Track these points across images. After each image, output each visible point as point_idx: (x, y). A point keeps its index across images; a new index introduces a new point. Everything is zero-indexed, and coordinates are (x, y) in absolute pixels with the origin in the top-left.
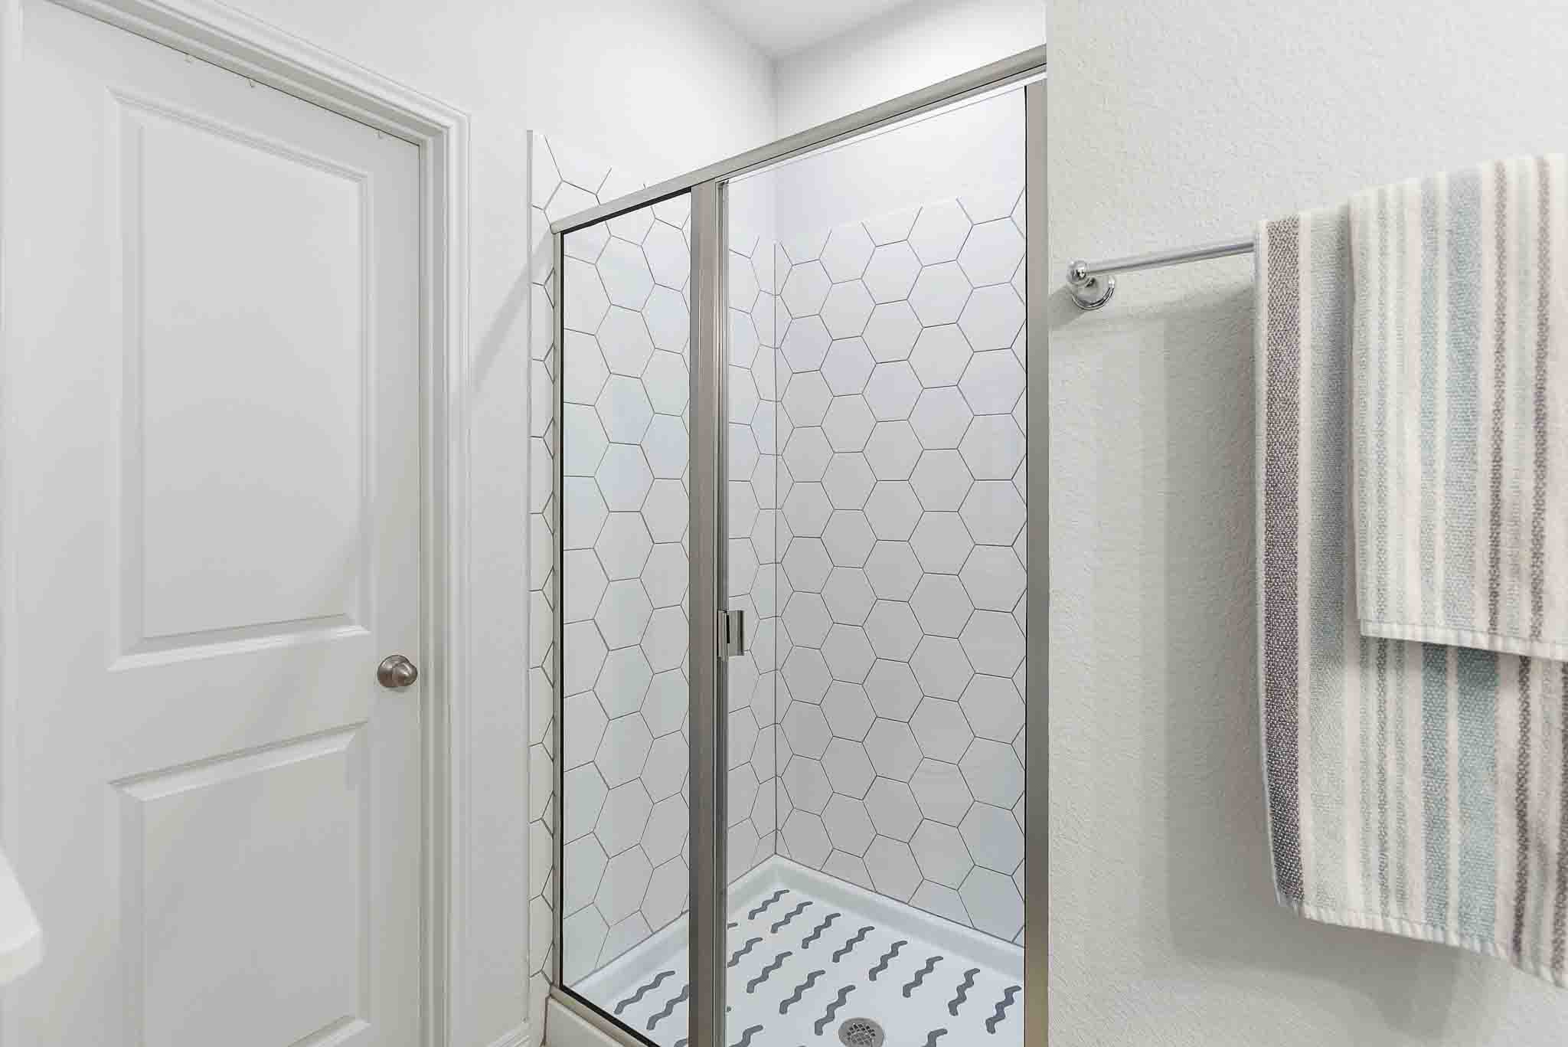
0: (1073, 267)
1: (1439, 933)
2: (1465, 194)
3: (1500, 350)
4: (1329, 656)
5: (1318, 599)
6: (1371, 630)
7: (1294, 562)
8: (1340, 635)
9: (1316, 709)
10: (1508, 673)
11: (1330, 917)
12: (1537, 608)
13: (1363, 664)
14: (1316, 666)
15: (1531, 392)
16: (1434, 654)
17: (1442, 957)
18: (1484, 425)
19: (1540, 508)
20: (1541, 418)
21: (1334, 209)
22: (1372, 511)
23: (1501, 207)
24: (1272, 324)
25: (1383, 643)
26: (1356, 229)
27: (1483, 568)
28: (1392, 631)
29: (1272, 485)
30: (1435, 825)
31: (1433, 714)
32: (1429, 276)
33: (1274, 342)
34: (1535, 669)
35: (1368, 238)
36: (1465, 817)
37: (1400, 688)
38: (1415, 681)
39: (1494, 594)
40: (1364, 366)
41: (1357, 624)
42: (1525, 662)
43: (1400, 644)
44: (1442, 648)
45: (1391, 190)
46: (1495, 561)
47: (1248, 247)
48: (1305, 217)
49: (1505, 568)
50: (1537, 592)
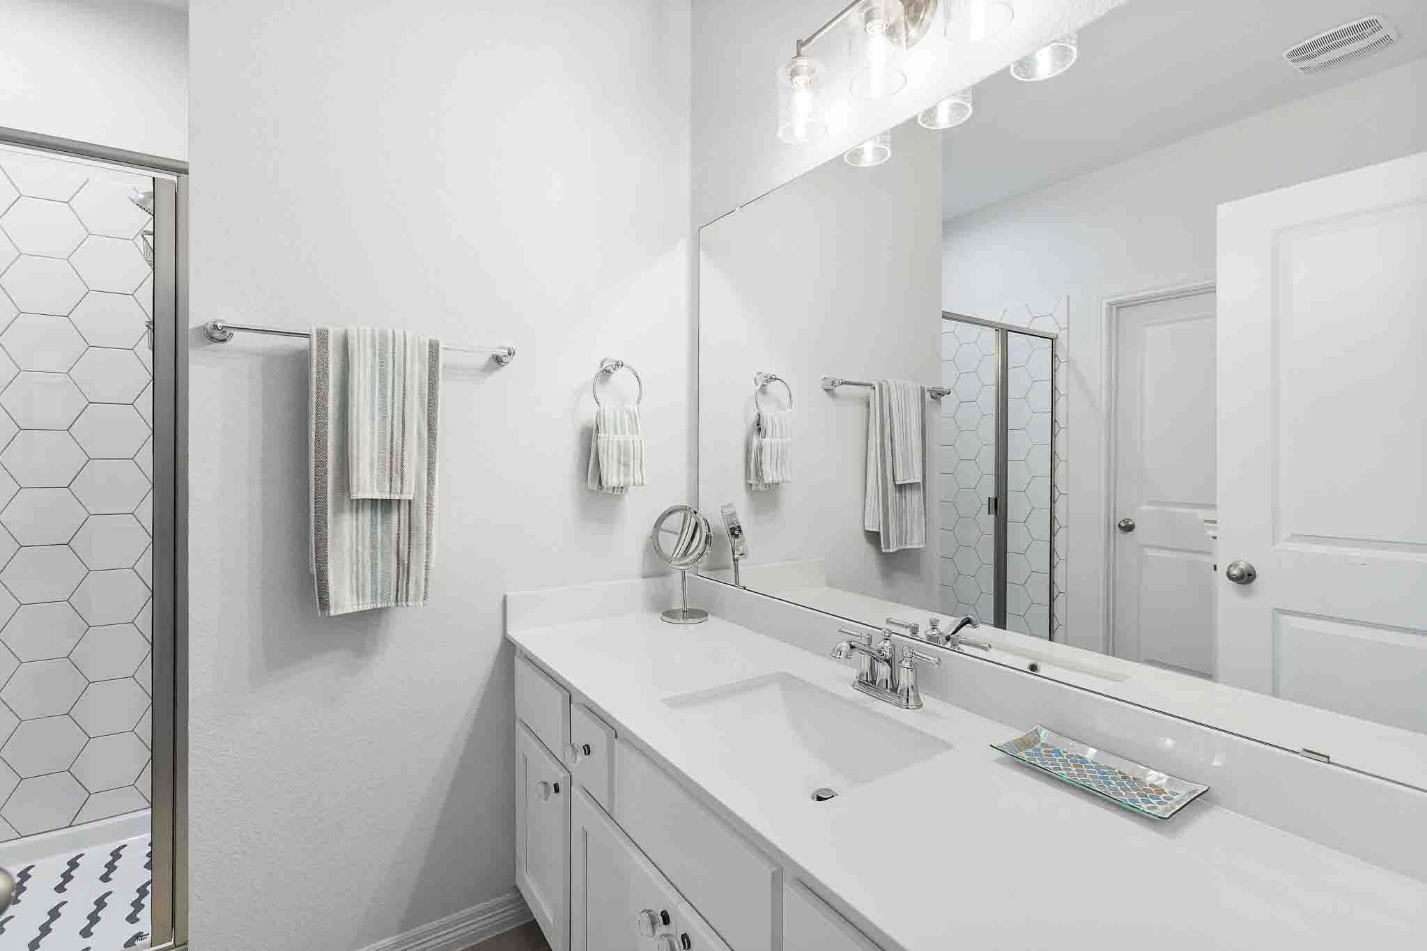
0: (214, 322)
1: (375, 605)
2: (383, 336)
3: (393, 396)
4: (339, 510)
5: (335, 492)
6: (354, 496)
7: (326, 473)
8: (343, 500)
9: (334, 536)
10: (394, 506)
11: (340, 612)
12: (402, 483)
13: (351, 511)
14: (335, 514)
15: (401, 410)
16: (374, 502)
17: (377, 612)
18: (389, 420)
19: (403, 451)
20: (403, 423)
21: (342, 331)
22: (355, 453)
23: (394, 339)
24: (318, 372)
25: (357, 500)
26: (350, 341)
27: (388, 472)
28: (361, 496)
29: (317, 440)
30: (374, 566)
31: (373, 525)
32: (373, 367)
33: (318, 380)
34: (402, 503)
35: (353, 343)
36: (382, 562)
37: (363, 517)
38: (368, 514)
39: (391, 480)
40: (352, 394)
41: (350, 494)
42: (399, 500)
43: (364, 500)
44: (376, 500)
45: (362, 328)
46: (391, 468)
47: (307, 336)
48: (331, 331)
49: (394, 472)
50: (402, 479)
